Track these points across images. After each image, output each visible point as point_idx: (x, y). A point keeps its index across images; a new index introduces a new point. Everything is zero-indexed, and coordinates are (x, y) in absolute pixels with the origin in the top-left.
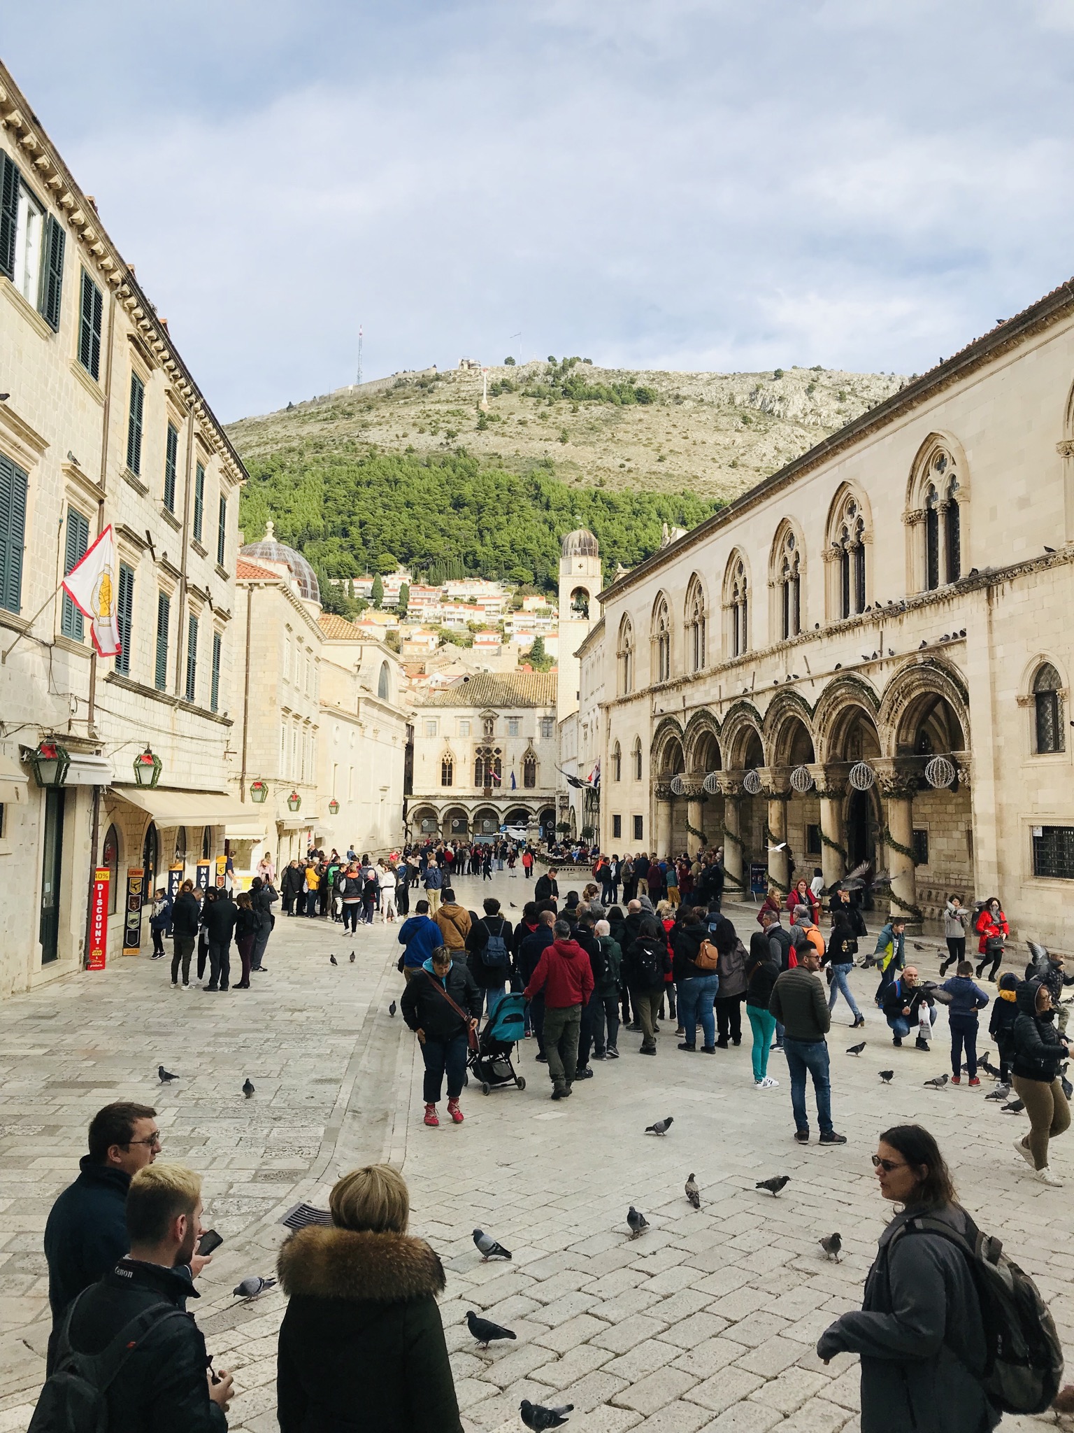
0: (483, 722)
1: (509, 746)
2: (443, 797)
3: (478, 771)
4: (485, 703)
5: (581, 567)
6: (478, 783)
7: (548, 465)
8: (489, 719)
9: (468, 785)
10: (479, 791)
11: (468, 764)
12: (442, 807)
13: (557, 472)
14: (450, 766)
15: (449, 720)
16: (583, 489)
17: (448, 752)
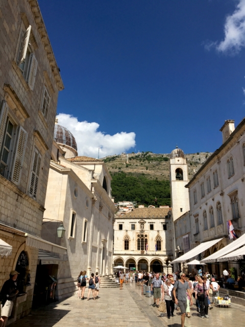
0: (140, 224)
1: (150, 234)
2: (125, 255)
3: (139, 244)
4: (140, 217)
5: (178, 161)
6: (139, 249)
7: (143, 174)
8: (142, 224)
9: (135, 250)
10: (139, 252)
11: (135, 241)
12: (125, 259)
13: (146, 176)
14: (128, 242)
15: (127, 224)
16: (152, 180)
17: (127, 236)
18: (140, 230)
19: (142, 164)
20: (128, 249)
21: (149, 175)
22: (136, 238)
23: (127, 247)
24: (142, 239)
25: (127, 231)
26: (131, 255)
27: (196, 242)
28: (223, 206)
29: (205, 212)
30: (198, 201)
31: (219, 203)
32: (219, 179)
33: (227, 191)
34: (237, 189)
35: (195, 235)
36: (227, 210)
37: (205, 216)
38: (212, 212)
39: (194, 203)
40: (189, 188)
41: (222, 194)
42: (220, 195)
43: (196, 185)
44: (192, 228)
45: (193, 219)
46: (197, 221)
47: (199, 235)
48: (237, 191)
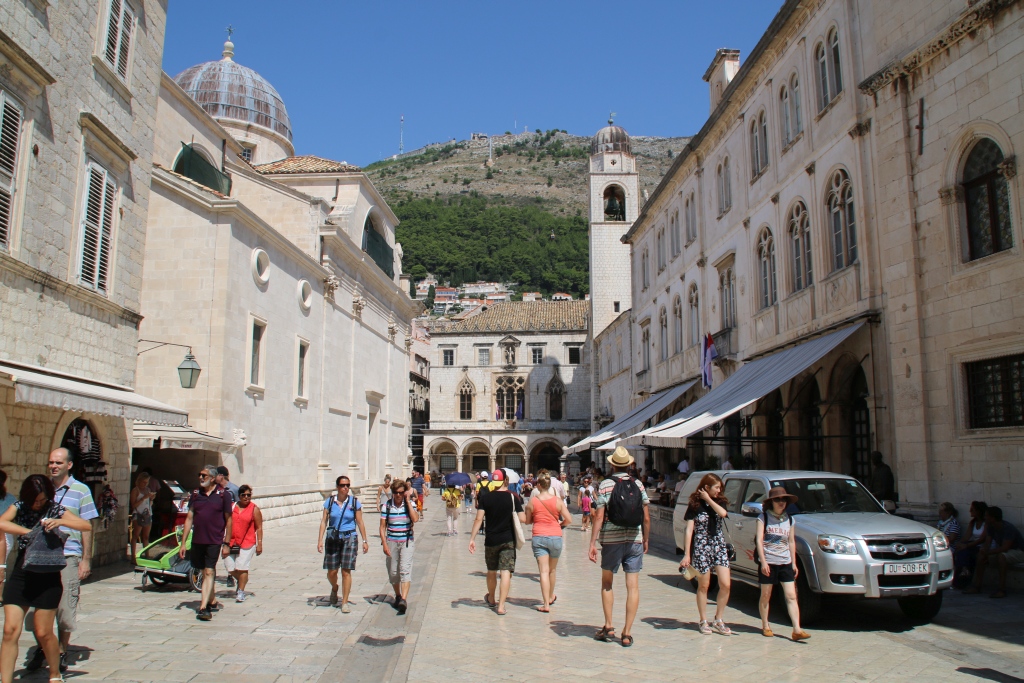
0: (504, 349)
1: (533, 375)
2: (462, 432)
3: (499, 402)
4: (505, 329)
5: (613, 163)
6: (500, 416)
7: (538, 201)
8: (511, 346)
9: (489, 419)
10: (501, 425)
11: (488, 395)
12: (461, 443)
13: (546, 206)
14: (469, 398)
15: (466, 349)
16: (565, 217)
17: (467, 382)
18: (505, 364)
19: (534, 169)
20: (469, 416)
21: (556, 201)
22: (494, 387)
23: (466, 412)
24: (510, 390)
25: (466, 368)
26: (476, 432)
27: (641, 394)
28: (704, 294)
29: (665, 312)
30: (652, 282)
31: (694, 288)
32: (698, 219)
33: (714, 254)
34: (735, 249)
35: (639, 375)
36: (710, 304)
37: (663, 324)
38: (678, 313)
39: (641, 288)
40: (632, 243)
41: (702, 263)
42: (698, 264)
43: (647, 238)
44: (635, 354)
45: (638, 332)
46: (646, 336)
47: (648, 375)
48: (734, 254)
